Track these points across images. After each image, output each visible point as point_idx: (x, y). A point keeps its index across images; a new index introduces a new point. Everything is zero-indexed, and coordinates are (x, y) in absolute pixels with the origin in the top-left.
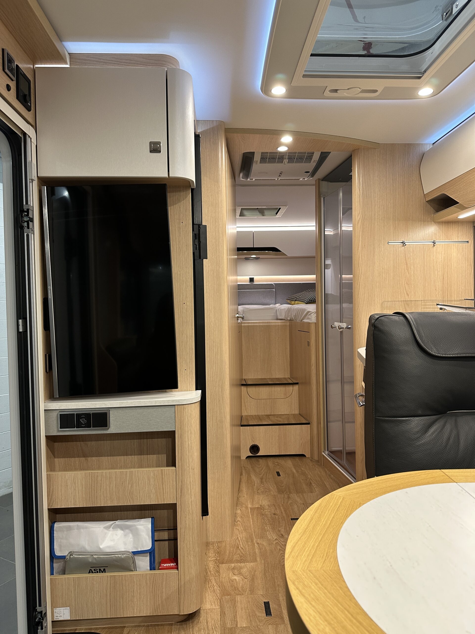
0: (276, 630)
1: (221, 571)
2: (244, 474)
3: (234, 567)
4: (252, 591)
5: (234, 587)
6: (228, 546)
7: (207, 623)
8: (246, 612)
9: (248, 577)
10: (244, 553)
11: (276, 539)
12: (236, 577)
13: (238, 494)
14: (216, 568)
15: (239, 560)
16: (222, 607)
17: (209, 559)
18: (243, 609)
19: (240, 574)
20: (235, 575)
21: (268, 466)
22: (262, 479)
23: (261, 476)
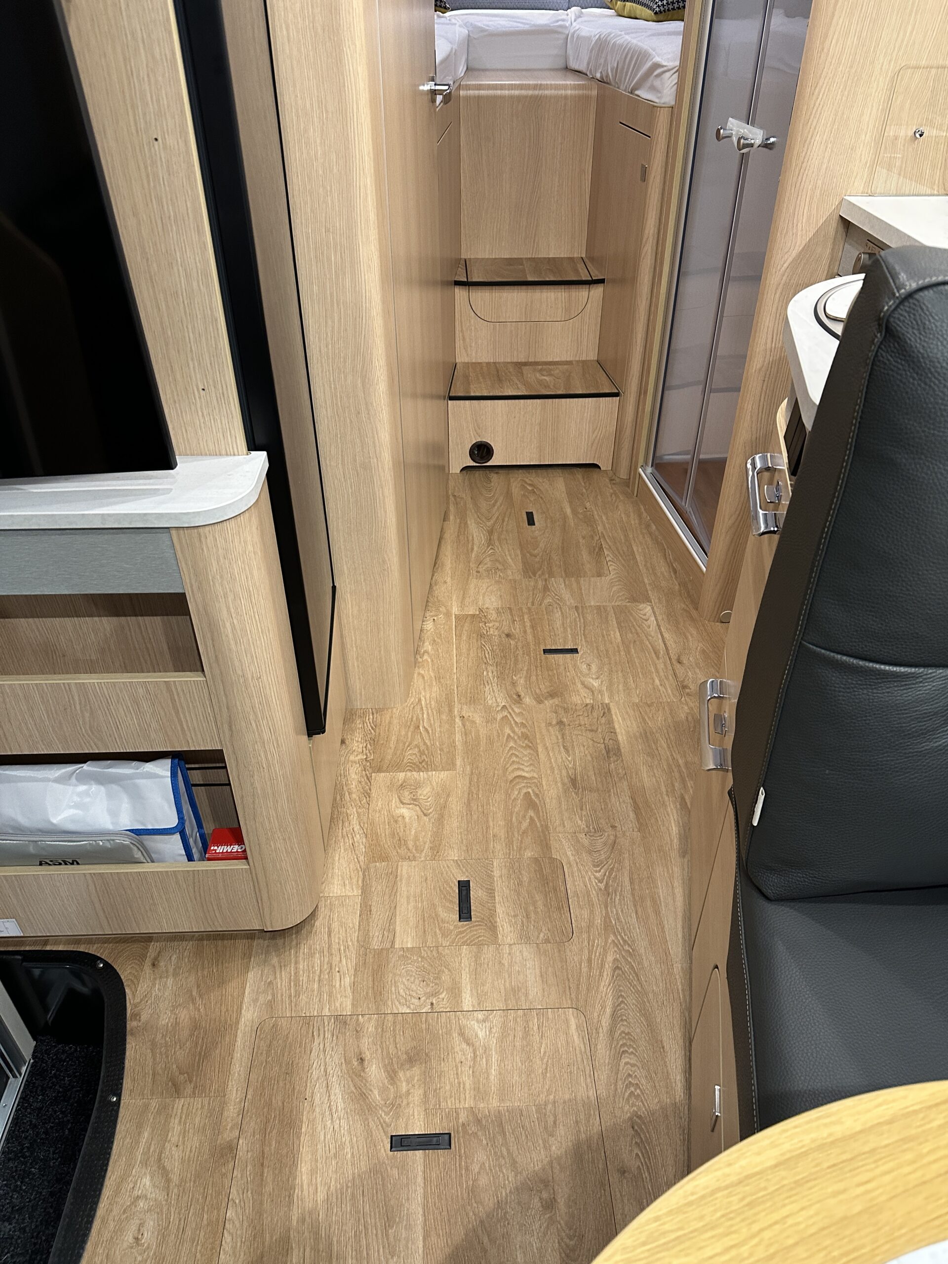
0: (476, 960)
1: (373, 791)
2: (452, 518)
3: (404, 781)
4: (436, 850)
5: (397, 838)
6: (395, 721)
7: (329, 935)
8: (416, 908)
9: (431, 810)
10: (429, 744)
11: (504, 707)
12: (404, 811)
13: (433, 575)
14: (363, 783)
15: (414, 764)
16: (365, 891)
17: (352, 758)
18: (412, 899)
19: (415, 801)
20: (403, 803)
21: (508, 495)
22: (491, 532)
23: (489, 524)
